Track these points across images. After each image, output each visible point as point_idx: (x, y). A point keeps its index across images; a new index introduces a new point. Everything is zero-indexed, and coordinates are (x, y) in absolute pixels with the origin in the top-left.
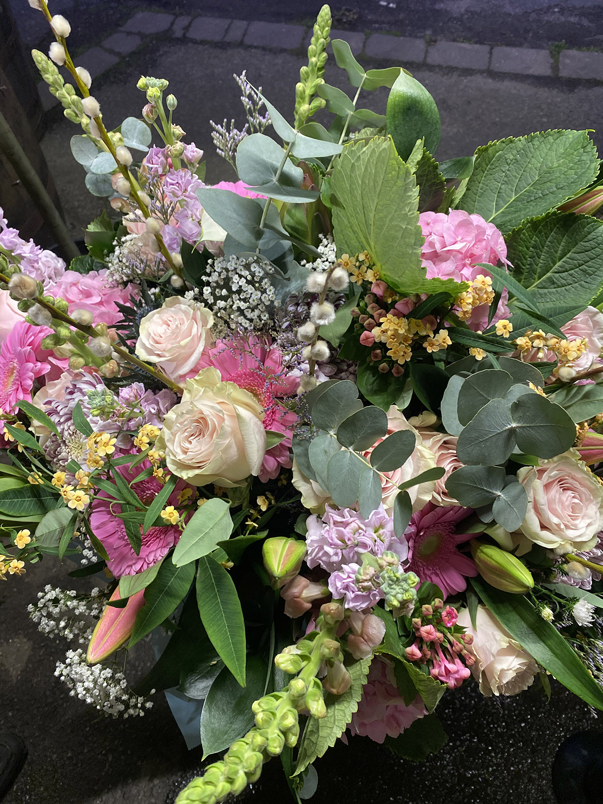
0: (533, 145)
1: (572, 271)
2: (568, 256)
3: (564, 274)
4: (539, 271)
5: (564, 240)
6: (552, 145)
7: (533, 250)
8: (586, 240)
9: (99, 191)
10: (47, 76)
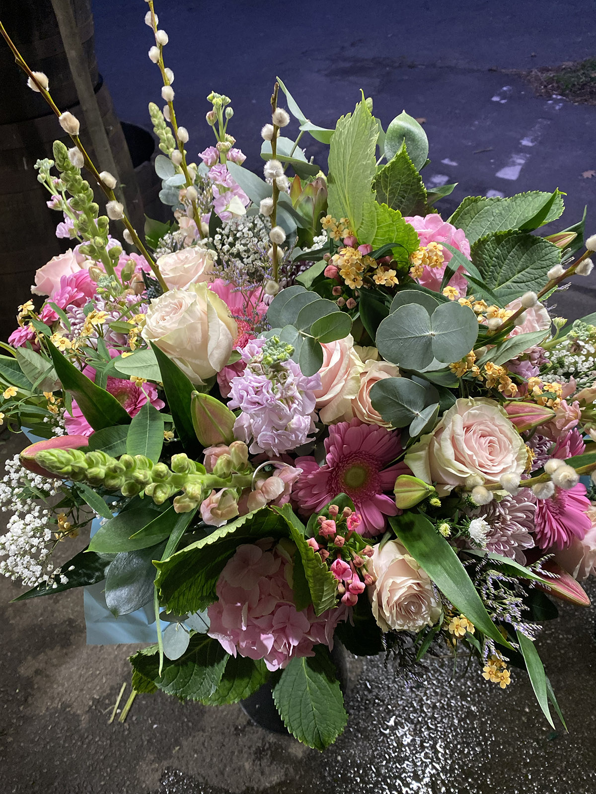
0: (516, 203)
1: (529, 283)
2: (526, 270)
3: (521, 284)
4: (500, 278)
5: (524, 257)
6: (530, 203)
7: (495, 260)
8: (543, 259)
9: (167, 201)
10: (154, 119)
